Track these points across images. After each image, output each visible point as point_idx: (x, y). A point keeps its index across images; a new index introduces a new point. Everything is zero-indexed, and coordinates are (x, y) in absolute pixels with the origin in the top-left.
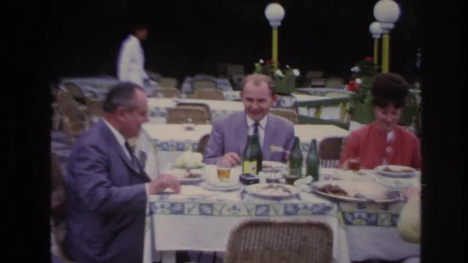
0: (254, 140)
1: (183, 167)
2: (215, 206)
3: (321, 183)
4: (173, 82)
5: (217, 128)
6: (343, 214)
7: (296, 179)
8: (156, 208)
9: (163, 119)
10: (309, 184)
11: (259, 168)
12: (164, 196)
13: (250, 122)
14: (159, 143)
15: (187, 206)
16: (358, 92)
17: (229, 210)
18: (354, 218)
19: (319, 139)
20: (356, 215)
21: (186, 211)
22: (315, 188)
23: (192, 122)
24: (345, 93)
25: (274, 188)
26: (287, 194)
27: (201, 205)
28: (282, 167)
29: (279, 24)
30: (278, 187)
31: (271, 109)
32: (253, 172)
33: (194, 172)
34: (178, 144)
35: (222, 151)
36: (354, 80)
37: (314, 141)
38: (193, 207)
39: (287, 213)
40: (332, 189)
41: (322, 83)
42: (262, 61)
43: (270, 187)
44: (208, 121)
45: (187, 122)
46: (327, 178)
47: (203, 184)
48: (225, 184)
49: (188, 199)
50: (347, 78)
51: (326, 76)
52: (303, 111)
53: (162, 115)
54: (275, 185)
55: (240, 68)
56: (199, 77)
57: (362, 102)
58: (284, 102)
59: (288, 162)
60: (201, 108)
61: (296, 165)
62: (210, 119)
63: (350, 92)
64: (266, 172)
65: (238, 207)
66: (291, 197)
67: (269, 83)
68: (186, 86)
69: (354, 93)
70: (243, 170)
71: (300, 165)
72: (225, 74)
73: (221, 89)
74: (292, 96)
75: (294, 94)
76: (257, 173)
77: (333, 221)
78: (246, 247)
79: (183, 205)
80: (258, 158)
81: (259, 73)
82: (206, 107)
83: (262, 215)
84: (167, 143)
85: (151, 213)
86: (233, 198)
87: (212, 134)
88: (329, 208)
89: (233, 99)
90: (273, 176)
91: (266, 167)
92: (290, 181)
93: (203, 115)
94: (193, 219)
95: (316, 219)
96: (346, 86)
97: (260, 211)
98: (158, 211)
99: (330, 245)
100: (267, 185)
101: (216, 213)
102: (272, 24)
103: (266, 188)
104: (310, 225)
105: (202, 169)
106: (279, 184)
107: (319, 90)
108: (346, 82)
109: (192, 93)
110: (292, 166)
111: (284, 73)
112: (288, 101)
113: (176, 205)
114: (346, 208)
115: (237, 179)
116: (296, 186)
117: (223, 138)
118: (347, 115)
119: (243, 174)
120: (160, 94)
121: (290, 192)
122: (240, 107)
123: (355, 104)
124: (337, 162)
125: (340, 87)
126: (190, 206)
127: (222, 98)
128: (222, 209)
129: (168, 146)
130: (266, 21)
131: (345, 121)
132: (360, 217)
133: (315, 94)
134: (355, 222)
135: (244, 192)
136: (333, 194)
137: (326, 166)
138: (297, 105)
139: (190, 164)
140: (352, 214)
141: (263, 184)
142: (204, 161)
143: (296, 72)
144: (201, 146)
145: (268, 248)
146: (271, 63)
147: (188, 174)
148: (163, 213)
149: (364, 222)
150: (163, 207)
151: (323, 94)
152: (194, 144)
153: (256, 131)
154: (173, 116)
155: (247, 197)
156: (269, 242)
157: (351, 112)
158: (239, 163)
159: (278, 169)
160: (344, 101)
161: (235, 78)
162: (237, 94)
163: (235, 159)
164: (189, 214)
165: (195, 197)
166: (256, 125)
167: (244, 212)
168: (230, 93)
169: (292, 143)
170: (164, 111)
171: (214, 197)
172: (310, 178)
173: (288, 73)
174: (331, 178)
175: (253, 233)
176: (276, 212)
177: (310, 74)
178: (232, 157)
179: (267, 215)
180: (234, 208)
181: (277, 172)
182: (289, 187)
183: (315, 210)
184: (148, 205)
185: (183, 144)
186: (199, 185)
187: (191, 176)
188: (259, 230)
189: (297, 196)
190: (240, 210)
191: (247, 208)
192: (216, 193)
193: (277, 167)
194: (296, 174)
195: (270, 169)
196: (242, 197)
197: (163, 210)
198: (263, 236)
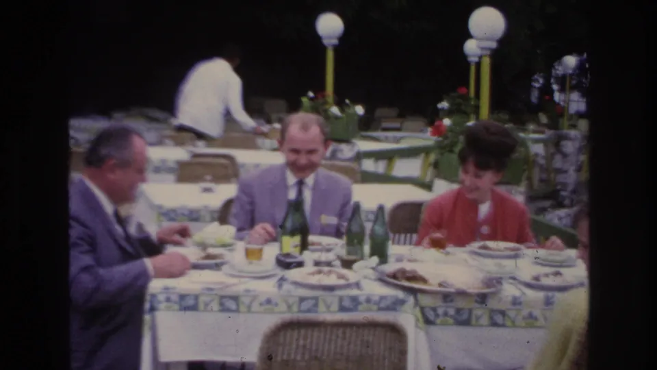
0: (297, 205)
2: (241, 299)
3: (391, 267)
5: (245, 189)
6: (422, 309)
7: (355, 261)
8: (160, 302)
9: (171, 177)
10: (373, 269)
11: (304, 246)
13: (292, 179)
14: (164, 210)
15: (202, 299)
16: (446, 138)
17: (261, 304)
18: (437, 315)
19: (389, 205)
20: (440, 311)
21: (201, 306)
22: (382, 273)
23: (211, 181)
24: (427, 138)
25: (325, 274)
26: (342, 282)
27: (222, 297)
28: (336, 245)
29: (335, 42)
30: (330, 272)
31: (323, 162)
32: (295, 251)
33: (211, 251)
34: (191, 212)
36: (441, 120)
37: (381, 208)
38: (212, 301)
39: (342, 309)
40: (408, 275)
41: (397, 125)
42: (311, 94)
43: (320, 272)
44: (233, 179)
45: (205, 181)
46: (399, 260)
47: (225, 268)
48: (256, 267)
49: (203, 289)
50: (432, 118)
51: (402, 115)
52: (369, 165)
53: (170, 170)
54: (326, 269)
55: (282, 104)
57: (451, 151)
58: (341, 151)
59: (345, 238)
60: (223, 161)
61: (355, 241)
62: (236, 176)
63: (435, 138)
64: (313, 251)
65: (274, 300)
66: (348, 286)
67: (321, 126)
69: (440, 139)
70: (281, 248)
71: (361, 242)
72: (260, 113)
74: (353, 143)
75: (354, 141)
76: (301, 252)
77: (407, 319)
78: (285, 357)
79: (196, 297)
80: (303, 231)
81: (307, 111)
82: (231, 159)
83: (309, 311)
84: (176, 210)
85: (153, 309)
86: (267, 288)
87: (238, 197)
88: (402, 302)
89: (269, 147)
90: (324, 257)
91: (313, 244)
92: (347, 264)
93: (226, 171)
94: (211, 318)
95: (382, 317)
96: (430, 129)
97: (305, 306)
98: (162, 306)
99: (403, 353)
100: (316, 268)
101: (242, 308)
102: (326, 42)
103: (313, 274)
104: (373, 325)
105: (230, 248)
106: (332, 269)
107: (390, 134)
108: (431, 123)
110: (350, 243)
111: (342, 110)
112: (346, 151)
113: (188, 298)
114: (425, 301)
115: (273, 261)
116: (355, 272)
117: (252, 203)
118: (430, 171)
119: (280, 254)
120: (167, 141)
121: (347, 280)
122: (278, 159)
123: (442, 154)
124: (415, 237)
125: (421, 131)
126: (207, 299)
127: (254, 146)
128: (251, 303)
129: (177, 215)
130: (318, 38)
131: (428, 179)
132: (446, 314)
133: (387, 140)
134: (438, 321)
135: (282, 279)
136: (407, 281)
137: (398, 243)
138: (360, 156)
140: (434, 309)
141: (309, 268)
143: (360, 110)
144: (223, 216)
145: (316, 358)
146: (324, 96)
147: (203, 254)
148: (168, 309)
149: (451, 321)
150: (168, 300)
151: (397, 140)
152: (212, 212)
153: (300, 193)
154: (186, 173)
155: (286, 286)
156: (317, 350)
157: (436, 165)
158: (274, 239)
159: (331, 247)
160: (426, 150)
163: (268, 233)
164: (205, 310)
165: (212, 286)
166: (300, 184)
167: (283, 307)
170: (173, 165)
171: (240, 286)
172: (375, 259)
173: (350, 111)
174: (405, 259)
175: (295, 336)
176: (328, 307)
177: (380, 112)
178: (265, 229)
179: (316, 312)
180: (269, 301)
181: (329, 250)
182: (345, 272)
183: (383, 305)
184: (148, 298)
185: (198, 212)
186: (220, 270)
187: (209, 257)
188: (303, 332)
189: (357, 285)
190: (276, 305)
191: (286, 302)
192: (243, 280)
193: (329, 245)
194: (356, 254)
195: (319, 247)
196: (280, 286)
197: (169, 304)
198: (309, 341)
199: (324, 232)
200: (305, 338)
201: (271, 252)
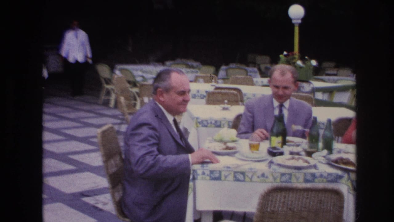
0: (280, 118)
1: (221, 141)
2: (247, 174)
3: (334, 156)
4: (212, 69)
5: (249, 109)
6: (352, 182)
7: (313, 152)
8: (198, 175)
9: (204, 101)
10: (324, 157)
11: (284, 142)
12: (205, 165)
13: (276, 103)
14: (200, 120)
15: (223, 174)
17: (258, 177)
19: (333, 119)
21: (223, 178)
22: (329, 159)
23: (228, 104)
24: (354, 80)
25: (296, 159)
26: (306, 164)
27: (235, 172)
28: (302, 142)
29: (300, 21)
30: (299, 159)
32: (279, 146)
33: (230, 145)
34: (216, 122)
35: (253, 128)
37: (329, 121)
38: (229, 174)
39: (306, 181)
40: (344, 161)
41: (335, 72)
42: (285, 53)
43: (293, 158)
44: (240, 103)
45: (224, 103)
46: (339, 152)
47: (237, 155)
48: (256, 155)
49: (224, 167)
51: (338, 67)
52: (319, 96)
53: (203, 97)
54: (297, 157)
55: (267, 59)
56: (232, 65)
58: (303, 87)
59: (308, 138)
60: (235, 92)
61: (314, 140)
62: (242, 101)
64: (290, 146)
65: (266, 174)
66: (309, 167)
67: (292, 73)
68: (222, 73)
70: (270, 144)
71: (317, 141)
72: (254, 64)
73: (251, 76)
74: (310, 83)
75: (311, 81)
76: (282, 147)
77: (344, 188)
78: (272, 209)
79: (220, 172)
80: (283, 134)
82: (239, 91)
83: (286, 182)
84: (206, 121)
85: (194, 179)
86: (262, 167)
87: (245, 113)
88: (341, 177)
89: (261, 84)
90: (295, 149)
91: (289, 142)
92: (309, 154)
93: (236, 98)
94: (229, 184)
95: (330, 186)
97: (284, 178)
98: (200, 177)
99: (342, 207)
100: (290, 156)
101: (247, 179)
102: (294, 21)
103: (289, 159)
104: (325, 191)
105: (236, 142)
106: (300, 156)
107: (331, 78)
109: (228, 79)
110: (311, 142)
111: (304, 63)
112: (307, 87)
113: (215, 172)
115: (265, 151)
116: (314, 159)
117: (253, 117)
118: (355, 100)
119: (270, 148)
120: (201, 80)
121: (309, 163)
122: (268, 91)
125: (349, 76)
126: (227, 174)
127: (252, 83)
128: (252, 176)
129: (208, 123)
130: (290, 20)
131: (353, 104)
133: (329, 81)
135: (271, 162)
136: (344, 165)
137: (338, 142)
138: (315, 90)
139: (226, 139)
141: (287, 156)
142: (237, 136)
143: (314, 63)
144: (235, 124)
145: (290, 209)
146: (293, 55)
147: (224, 147)
148: (203, 179)
150: (204, 173)
151: (335, 82)
152: (229, 122)
153: (281, 111)
154: (211, 98)
155: (274, 167)
156: (291, 205)
158: (267, 138)
159: (298, 144)
160: (353, 87)
161: (263, 67)
162: (265, 80)
163: (264, 134)
164: (225, 180)
165: (231, 166)
166: (281, 106)
167: (271, 179)
168: (258, 79)
169: (310, 123)
170: (205, 94)
171: (246, 166)
172: (325, 152)
173: (308, 63)
174: (342, 152)
175: (279, 197)
176: (297, 179)
177: (325, 64)
178: (262, 132)
179: (290, 182)
180: (263, 175)
181: (298, 146)
182: (308, 158)
183: (329, 179)
184: (192, 172)
185: (220, 122)
186: (234, 156)
187: (228, 148)
188: (283, 194)
189: (315, 167)
190: (267, 177)
191: (273, 176)
192: (248, 162)
193: (298, 142)
194: (314, 148)
195: (292, 144)
196: (270, 167)
197: (204, 176)
198: (286, 199)
199: (295, 135)
200: (285, 197)
201: (265, 146)
